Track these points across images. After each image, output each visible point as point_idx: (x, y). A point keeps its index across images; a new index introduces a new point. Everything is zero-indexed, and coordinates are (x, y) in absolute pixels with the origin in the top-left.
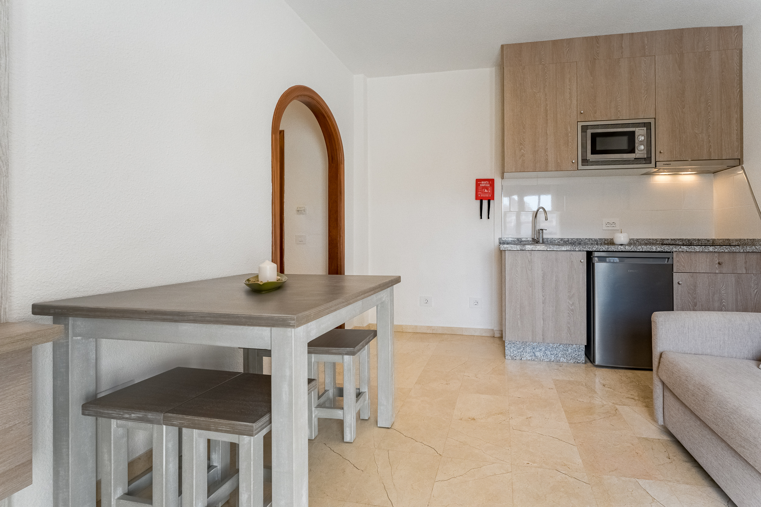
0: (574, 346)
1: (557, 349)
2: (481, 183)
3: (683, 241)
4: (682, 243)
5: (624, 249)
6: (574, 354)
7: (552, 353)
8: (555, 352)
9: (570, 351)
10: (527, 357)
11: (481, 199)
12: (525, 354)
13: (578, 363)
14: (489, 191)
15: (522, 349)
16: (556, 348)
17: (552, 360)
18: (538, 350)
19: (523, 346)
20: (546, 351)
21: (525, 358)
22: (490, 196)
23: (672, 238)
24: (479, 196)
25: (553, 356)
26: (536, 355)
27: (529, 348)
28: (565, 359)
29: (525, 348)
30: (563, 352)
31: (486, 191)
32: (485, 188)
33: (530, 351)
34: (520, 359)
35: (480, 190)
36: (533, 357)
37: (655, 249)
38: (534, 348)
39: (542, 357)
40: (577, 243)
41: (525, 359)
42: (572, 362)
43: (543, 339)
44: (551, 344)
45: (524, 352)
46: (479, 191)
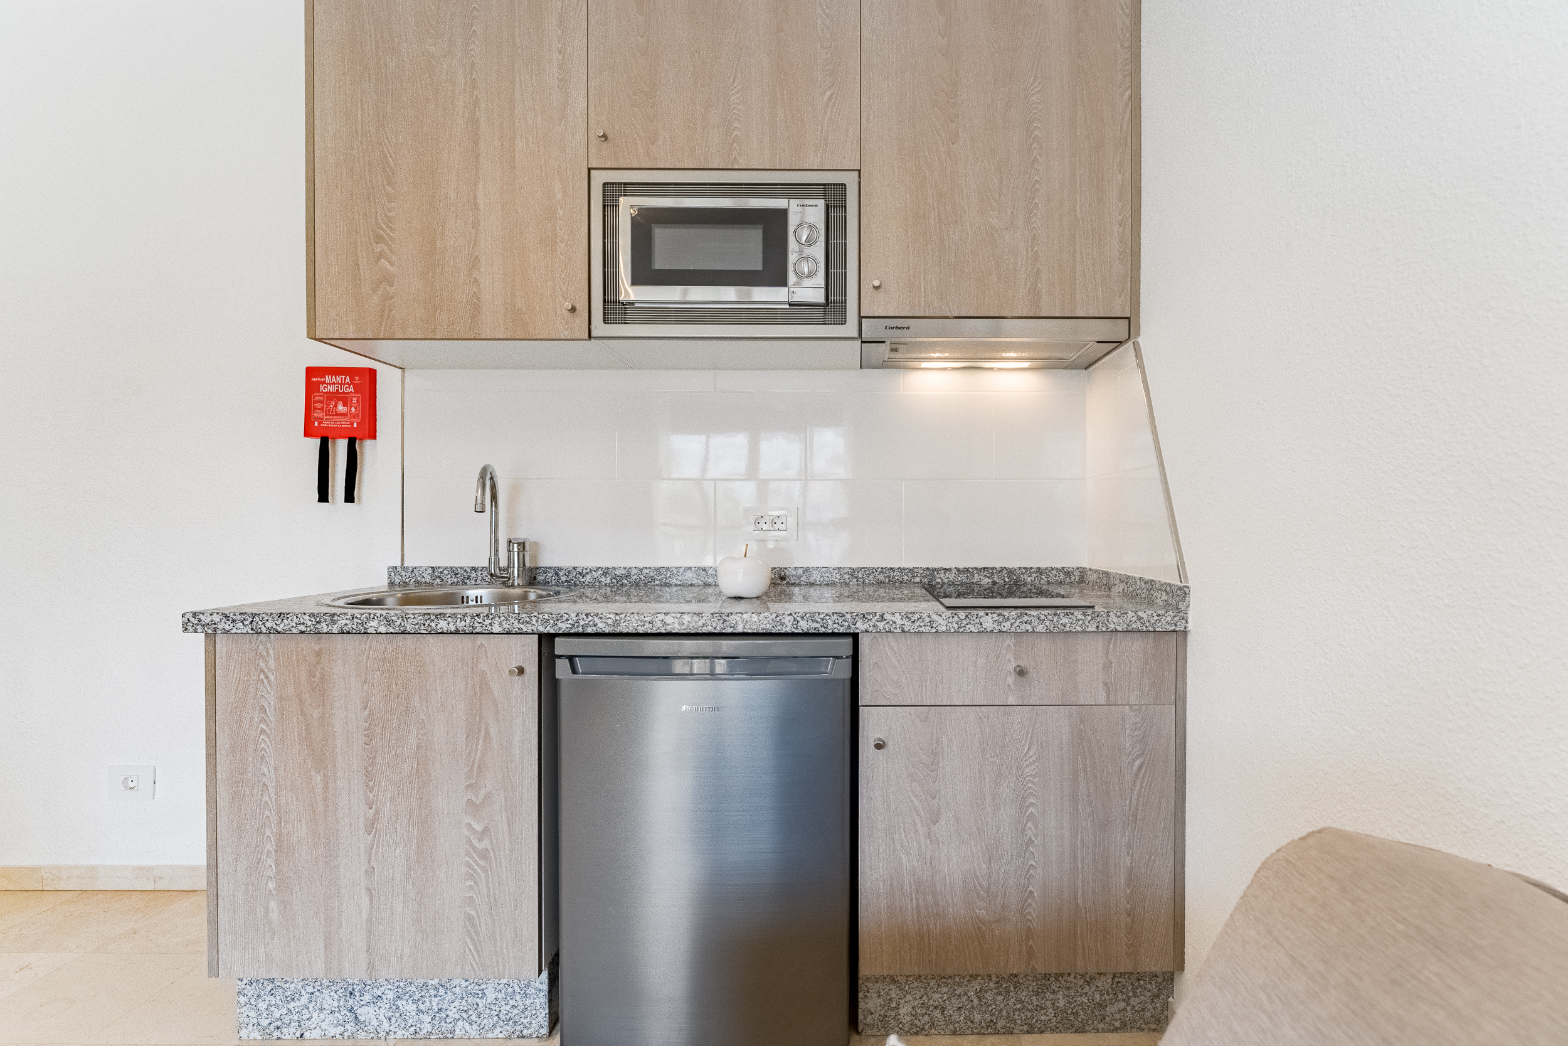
1: (442, 991)
2: (324, 383)
3: (993, 573)
4: (990, 581)
5: (676, 625)
6: (508, 1008)
7: (422, 1007)
8: (434, 1004)
9: (491, 995)
10: (324, 1026)
11: (325, 434)
12: (315, 1015)
13: (523, 1037)
14: (353, 409)
15: (304, 1000)
17: (425, 1032)
18: (367, 997)
19: (310, 989)
20: (399, 1003)
21: (318, 1030)
22: (355, 425)
23: (961, 566)
24: (316, 424)
25: (427, 1018)
26: (362, 1018)
27: (333, 994)
28: (475, 1027)
29: (318, 993)
30: (464, 1002)
31: (341, 408)
32: (339, 399)
33: (336, 1004)
34: (298, 1035)
35: (319, 405)
36: (348, 1026)
38: (351, 994)
39: (386, 1025)
40: (657, 582)
41: (316, 1034)
42: (501, 1036)
43: (371, 964)
45: (311, 1009)
46: (315, 409)
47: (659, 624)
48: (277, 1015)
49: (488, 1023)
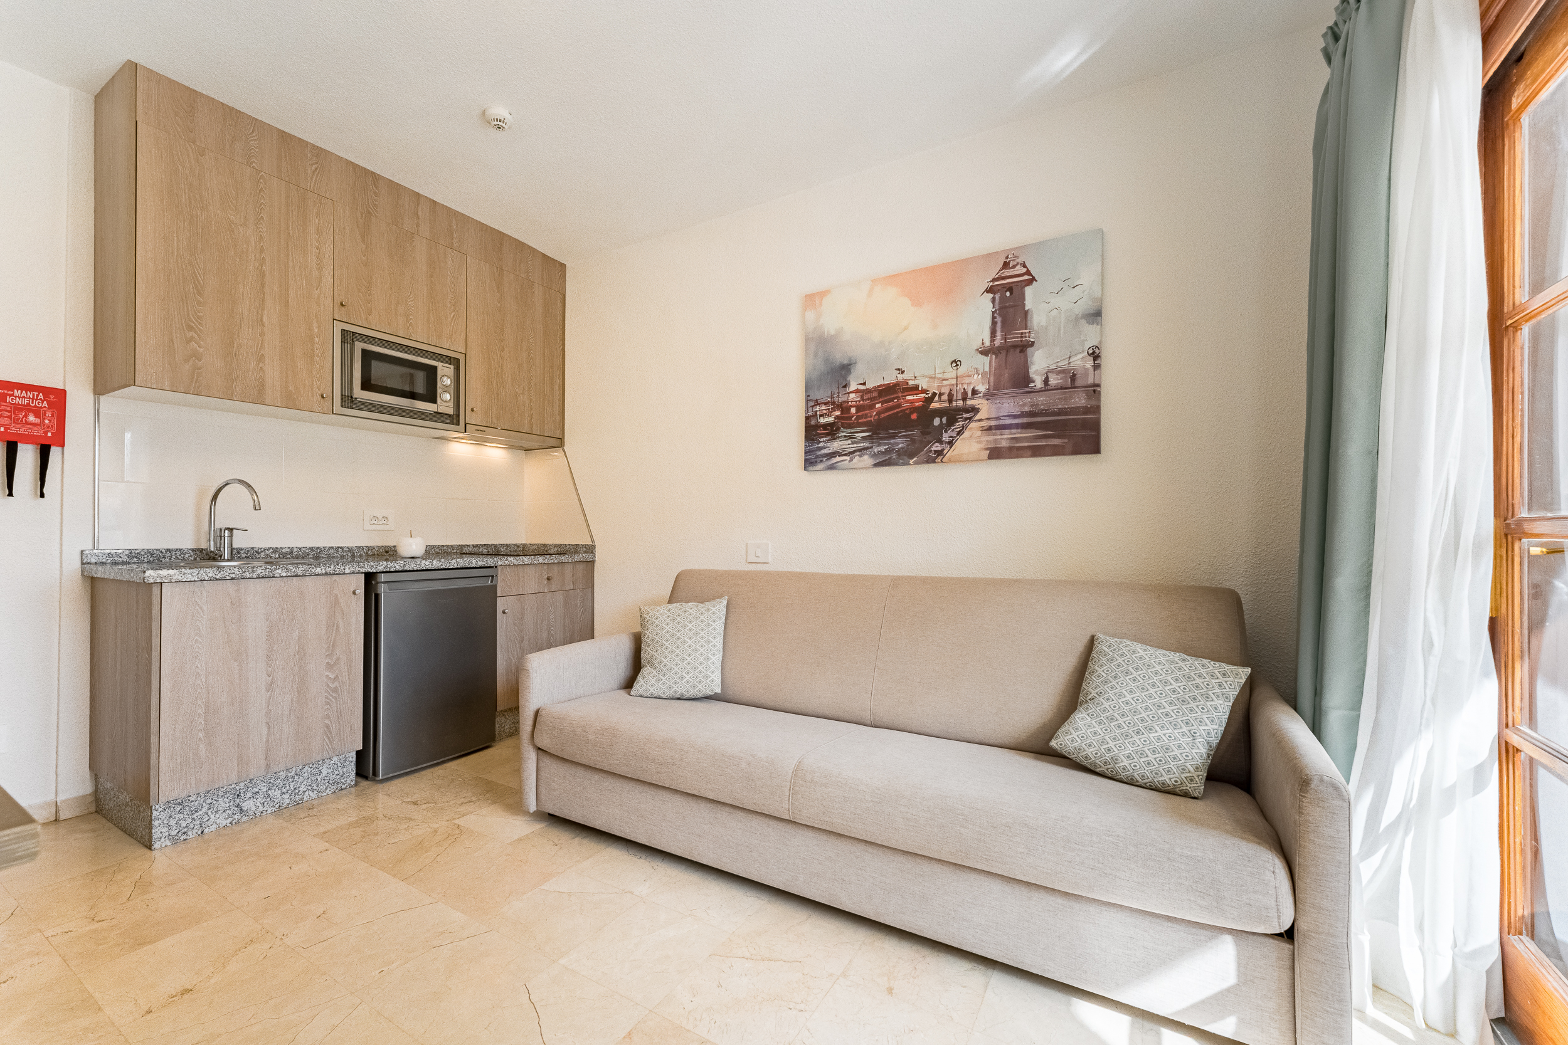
0: (335, 759)
1: (296, 778)
6: (334, 776)
7: (284, 790)
8: (291, 786)
9: (325, 772)
10: (218, 821)
12: (212, 816)
13: (340, 790)
15: (204, 810)
16: (293, 777)
17: (285, 804)
18: (249, 795)
19: (209, 801)
20: (270, 792)
21: (214, 826)
25: (286, 796)
26: (245, 809)
27: (226, 799)
28: (315, 792)
29: (215, 802)
30: (309, 780)
33: (228, 805)
34: (199, 832)
36: (236, 817)
37: (474, 563)
38: (238, 796)
39: (261, 808)
41: (213, 828)
42: (330, 793)
43: (267, 766)
44: (282, 773)
45: (210, 813)
47: (423, 565)
48: (184, 825)
49: (322, 788)
